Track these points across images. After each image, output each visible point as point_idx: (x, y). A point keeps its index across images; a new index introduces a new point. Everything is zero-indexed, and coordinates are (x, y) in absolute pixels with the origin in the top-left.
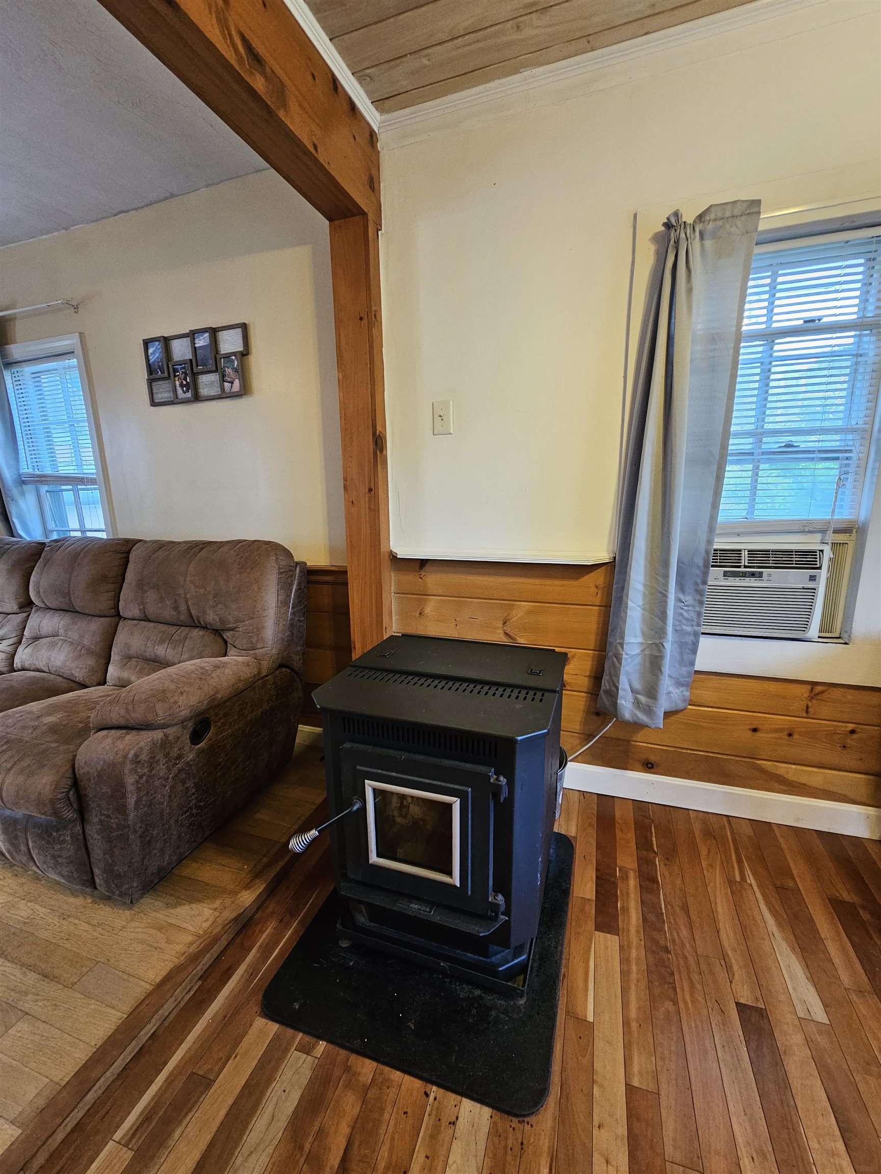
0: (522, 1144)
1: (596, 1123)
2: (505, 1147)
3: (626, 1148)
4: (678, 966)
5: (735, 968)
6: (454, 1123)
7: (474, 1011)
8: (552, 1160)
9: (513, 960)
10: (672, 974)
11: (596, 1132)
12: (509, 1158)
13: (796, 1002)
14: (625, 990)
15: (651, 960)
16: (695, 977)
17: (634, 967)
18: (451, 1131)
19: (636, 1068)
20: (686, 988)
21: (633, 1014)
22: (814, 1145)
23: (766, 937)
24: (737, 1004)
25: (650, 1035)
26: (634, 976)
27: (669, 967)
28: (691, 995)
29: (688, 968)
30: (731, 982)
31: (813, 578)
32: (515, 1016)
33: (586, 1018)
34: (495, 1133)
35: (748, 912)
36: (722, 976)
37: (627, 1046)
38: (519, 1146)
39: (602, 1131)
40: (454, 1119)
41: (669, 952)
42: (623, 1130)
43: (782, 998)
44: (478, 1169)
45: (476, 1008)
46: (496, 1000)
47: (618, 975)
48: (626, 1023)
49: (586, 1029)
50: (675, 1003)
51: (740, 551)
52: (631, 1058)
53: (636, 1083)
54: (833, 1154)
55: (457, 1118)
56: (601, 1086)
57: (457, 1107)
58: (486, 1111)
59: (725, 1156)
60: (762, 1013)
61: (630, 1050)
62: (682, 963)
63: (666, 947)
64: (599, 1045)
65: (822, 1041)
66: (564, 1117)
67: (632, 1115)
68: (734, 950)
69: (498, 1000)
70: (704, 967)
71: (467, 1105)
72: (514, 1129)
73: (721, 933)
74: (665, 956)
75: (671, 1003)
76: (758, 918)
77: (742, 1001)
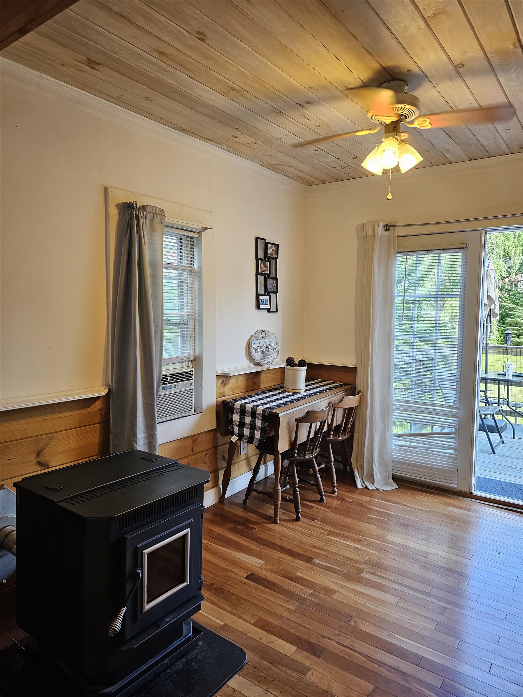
0: (254, 667)
1: (259, 640)
2: (252, 673)
3: (270, 635)
4: (221, 585)
5: (233, 570)
6: (234, 690)
7: (193, 664)
8: (264, 659)
9: (191, 626)
10: (223, 589)
11: (261, 641)
12: (257, 674)
13: (254, 564)
14: (219, 606)
15: (213, 591)
16: (229, 583)
17: (212, 598)
18: (237, 692)
19: (248, 619)
20: (230, 588)
21: (229, 609)
22: (291, 588)
23: (229, 555)
24: (245, 578)
25: (240, 608)
26: (216, 600)
27: (220, 588)
28: (234, 588)
29: (224, 583)
30: (237, 575)
31: (191, 384)
32: (206, 648)
33: (221, 625)
34: (245, 676)
35: (217, 552)
36: (233, 575)
37: (240, 617)
38: (254, 669)
39: (262, 639)
40: (233, 690)
41: (214, 584)
42: (265, 633)
43: (251, 566)
44: (255, 686)
45: (191, 663)
46: (194, 653)
47: (212, 605)
48: (231, 613)
49: (225, 627)
50: (234, 594)
51: (166, 375)
52: (243, 618)
53: (253, 622)
54: (295, 586)
55: (233, 688)
56: (248, 633)
57: (229, 687)
58: (236, 676)
59: (285, 610)
60: (252, 574)
61: (241, 617)
62: (221, 583)
63: (211, 583)
64: (234, 626)
65: (268, 567)
66: (253, 650)
67: (262, 628)
68: (227, 566)
69: (194, 652)
70: (227, 578)
71: (231, 683)
72: (248, 668)
73: (218, 564)
74: (215, 586)
75: (233, 596)
76: (221, 551)
77: (245, 576)
